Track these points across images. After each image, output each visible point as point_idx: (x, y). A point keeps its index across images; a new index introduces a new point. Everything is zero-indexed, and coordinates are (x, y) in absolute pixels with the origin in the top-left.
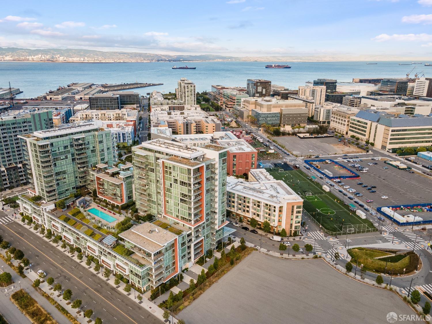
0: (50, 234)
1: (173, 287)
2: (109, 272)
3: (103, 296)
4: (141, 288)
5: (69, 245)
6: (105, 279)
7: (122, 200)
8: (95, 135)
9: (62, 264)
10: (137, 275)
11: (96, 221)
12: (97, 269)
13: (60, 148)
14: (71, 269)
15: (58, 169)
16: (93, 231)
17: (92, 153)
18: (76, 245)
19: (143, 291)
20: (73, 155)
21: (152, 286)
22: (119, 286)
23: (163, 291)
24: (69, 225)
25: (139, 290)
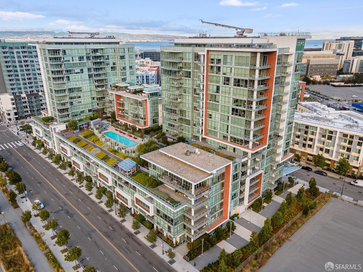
0: (58, 159)
1: (221, 240)
2: (125, 211)
3: (115, 245)
4: (171, 237)
5: (78, 172)
6: (119, 219)
7: (145, 123)
8: (116, 49)
9: (66, 195)
10: (166, 217)
11: (111, 143)
12: (109, 204)
13: (74, 58)
14: (77, 202)
15: (71, 85)
16: (106, 154)
17: (112, 71)
18: (87, 173)
19: (174, 242)
20: (89, 70)
21: (187, 236)
22: (139, 232)
23: (208, 247)
24: (79, 146)
25: (168, 241)
